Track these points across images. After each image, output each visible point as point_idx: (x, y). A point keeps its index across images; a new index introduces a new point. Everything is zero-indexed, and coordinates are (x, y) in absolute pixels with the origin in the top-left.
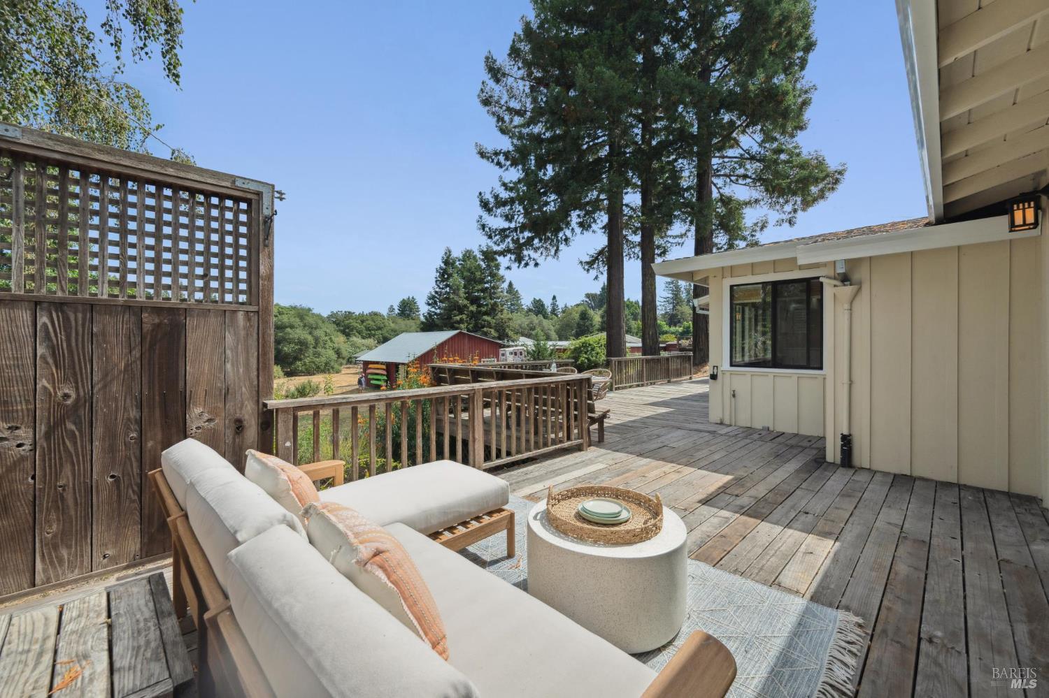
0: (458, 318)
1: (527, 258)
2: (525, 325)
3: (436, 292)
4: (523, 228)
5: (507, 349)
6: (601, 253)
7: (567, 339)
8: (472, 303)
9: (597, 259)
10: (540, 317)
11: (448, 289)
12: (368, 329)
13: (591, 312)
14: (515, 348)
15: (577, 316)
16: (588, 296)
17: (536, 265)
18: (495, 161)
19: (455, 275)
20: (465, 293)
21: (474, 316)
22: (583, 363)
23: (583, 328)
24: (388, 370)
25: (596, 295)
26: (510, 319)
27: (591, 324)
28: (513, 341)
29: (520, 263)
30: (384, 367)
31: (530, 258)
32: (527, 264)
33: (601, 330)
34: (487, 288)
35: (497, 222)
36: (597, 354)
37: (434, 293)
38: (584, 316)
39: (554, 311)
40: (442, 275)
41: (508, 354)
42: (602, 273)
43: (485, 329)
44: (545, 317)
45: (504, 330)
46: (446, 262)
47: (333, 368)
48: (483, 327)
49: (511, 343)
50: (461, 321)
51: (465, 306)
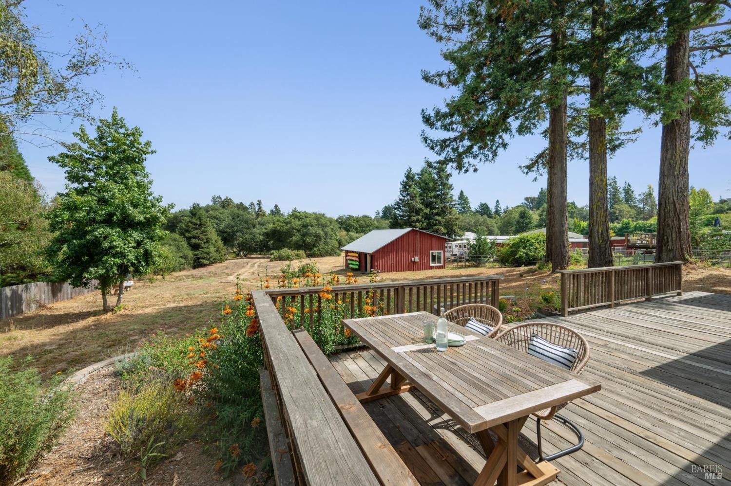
0: (415, 218)
1: (466, 165)
2: (472, 223)
3: (400, 200)
4: (461, 138)
5: (453, 243)
6: (541, 156)
7: (507, 234)
8: (426, 207)
9: (537, 162)
10: (485, 217)
11: (408, 197)
12: (361, 227)
13: (530, 212)
14: (460, 242)
15: (517, 215)
16: (527, 199)
17: (475, 170)
18: (438, 83)
19: (414, 187)
20: (421, 200)
21: (427, 217)
22: (521, 257)
23: (522, 225)
24: (359, 257)
25: (534, 198)
26: (457, 219)
27: (530, 222)
28: (459, 236)
29: (460, 169)
30: (357, 255)
31: (470, 165)
32: (467, 171)
33: (539, 226)
34: (438, 195)
35: (438, 134)
36: (536, 249)
37: (398, 200)
38: (523, 215)
39: (497, 212)
40: (405, 187)
41: (454, 247)
42: (541, 175)
43: (436, 227)
44: (490, 216)
45: (452, 228)
46: (408, 177)
47: (335, 253)
48: (435, 225)
49: (458, 238)
50: (418, 221)
51: (421, 209)
